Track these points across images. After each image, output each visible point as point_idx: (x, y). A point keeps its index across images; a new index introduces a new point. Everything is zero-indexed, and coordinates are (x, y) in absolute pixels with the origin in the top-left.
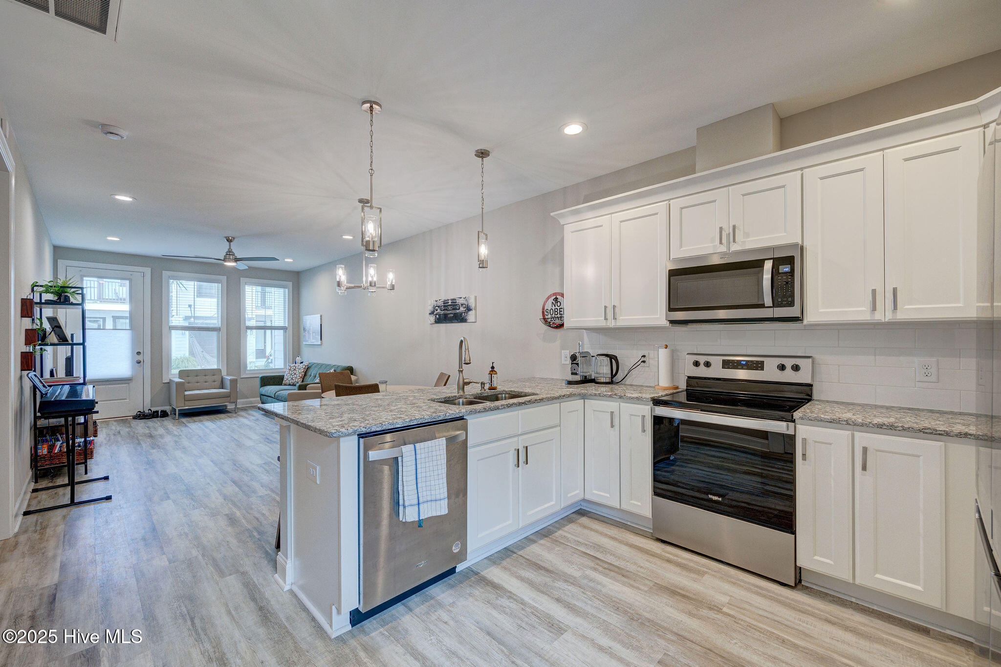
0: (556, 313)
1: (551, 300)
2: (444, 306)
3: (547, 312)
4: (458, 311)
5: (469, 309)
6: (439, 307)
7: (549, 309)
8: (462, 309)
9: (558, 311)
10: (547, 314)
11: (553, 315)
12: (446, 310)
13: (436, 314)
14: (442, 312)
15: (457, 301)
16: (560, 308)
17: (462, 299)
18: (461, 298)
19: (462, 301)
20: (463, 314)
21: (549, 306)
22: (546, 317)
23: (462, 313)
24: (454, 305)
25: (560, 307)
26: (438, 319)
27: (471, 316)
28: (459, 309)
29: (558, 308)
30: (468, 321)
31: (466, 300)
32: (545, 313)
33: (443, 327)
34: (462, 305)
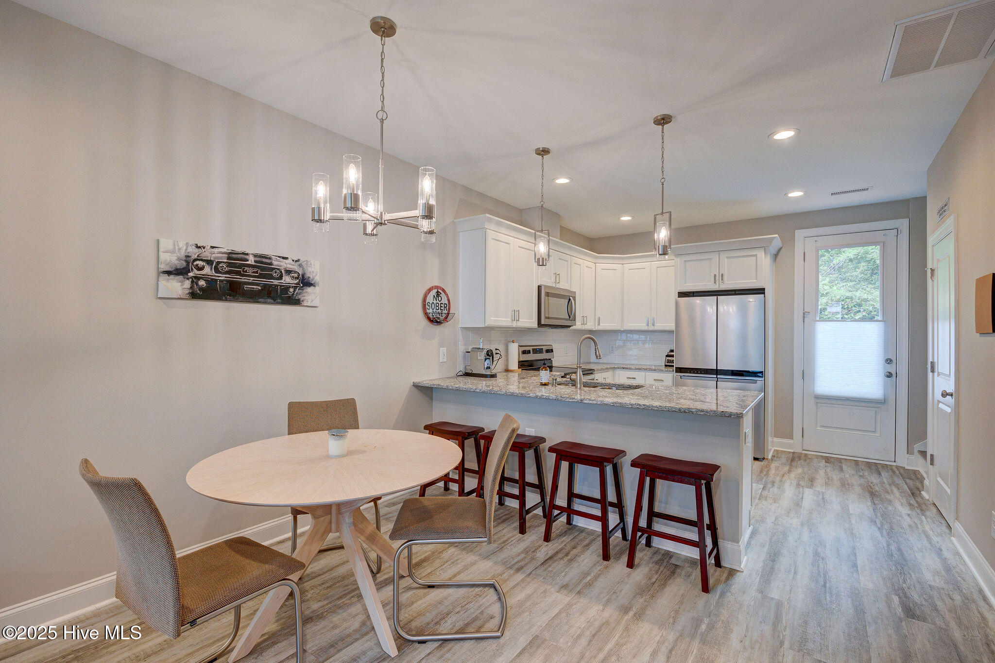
0: (437, 308)
1: (434, 292)
2: (229, 265)
3: (429, 306)
4: (276, 282)
5: (305, 282)
6: (209, 262)
7: (431, 303)
8: (287, 280)
9: (439, 306)
10: (429, 307)
11: (435, 310)
12: (238, 273)
13: (197, 278)
14: (223, 277)
15: (275, 263)
16: (441, 304)
17: (289, 261)
18: (286, 258)
19: (289, 266)
20: (291, 290)
21: (430, 299)
22: (428, 311)
23: (290, 287)
24: (264, 266)
25: (441, 302)
26: (201, 289)
27: (310, 296)
28: (281, 277)
29: (439, 303)
30: (305, 304)
31: (300, 266)
32: (427, 307)
33: (215, 309)
34: (289, 272)
